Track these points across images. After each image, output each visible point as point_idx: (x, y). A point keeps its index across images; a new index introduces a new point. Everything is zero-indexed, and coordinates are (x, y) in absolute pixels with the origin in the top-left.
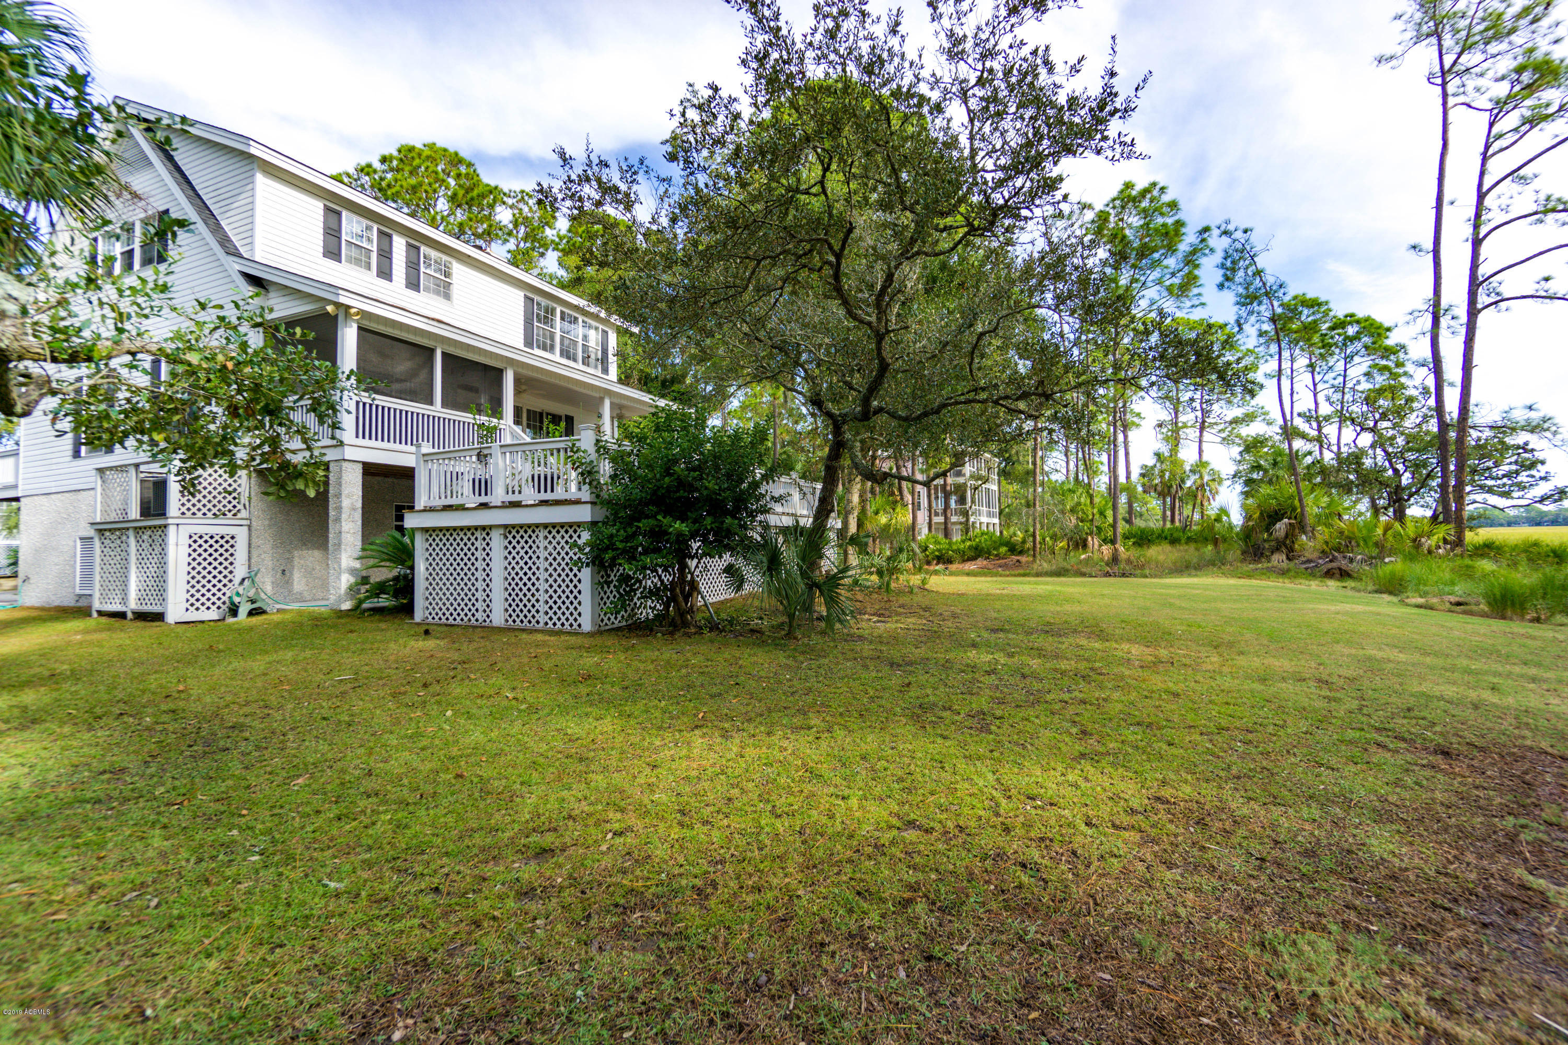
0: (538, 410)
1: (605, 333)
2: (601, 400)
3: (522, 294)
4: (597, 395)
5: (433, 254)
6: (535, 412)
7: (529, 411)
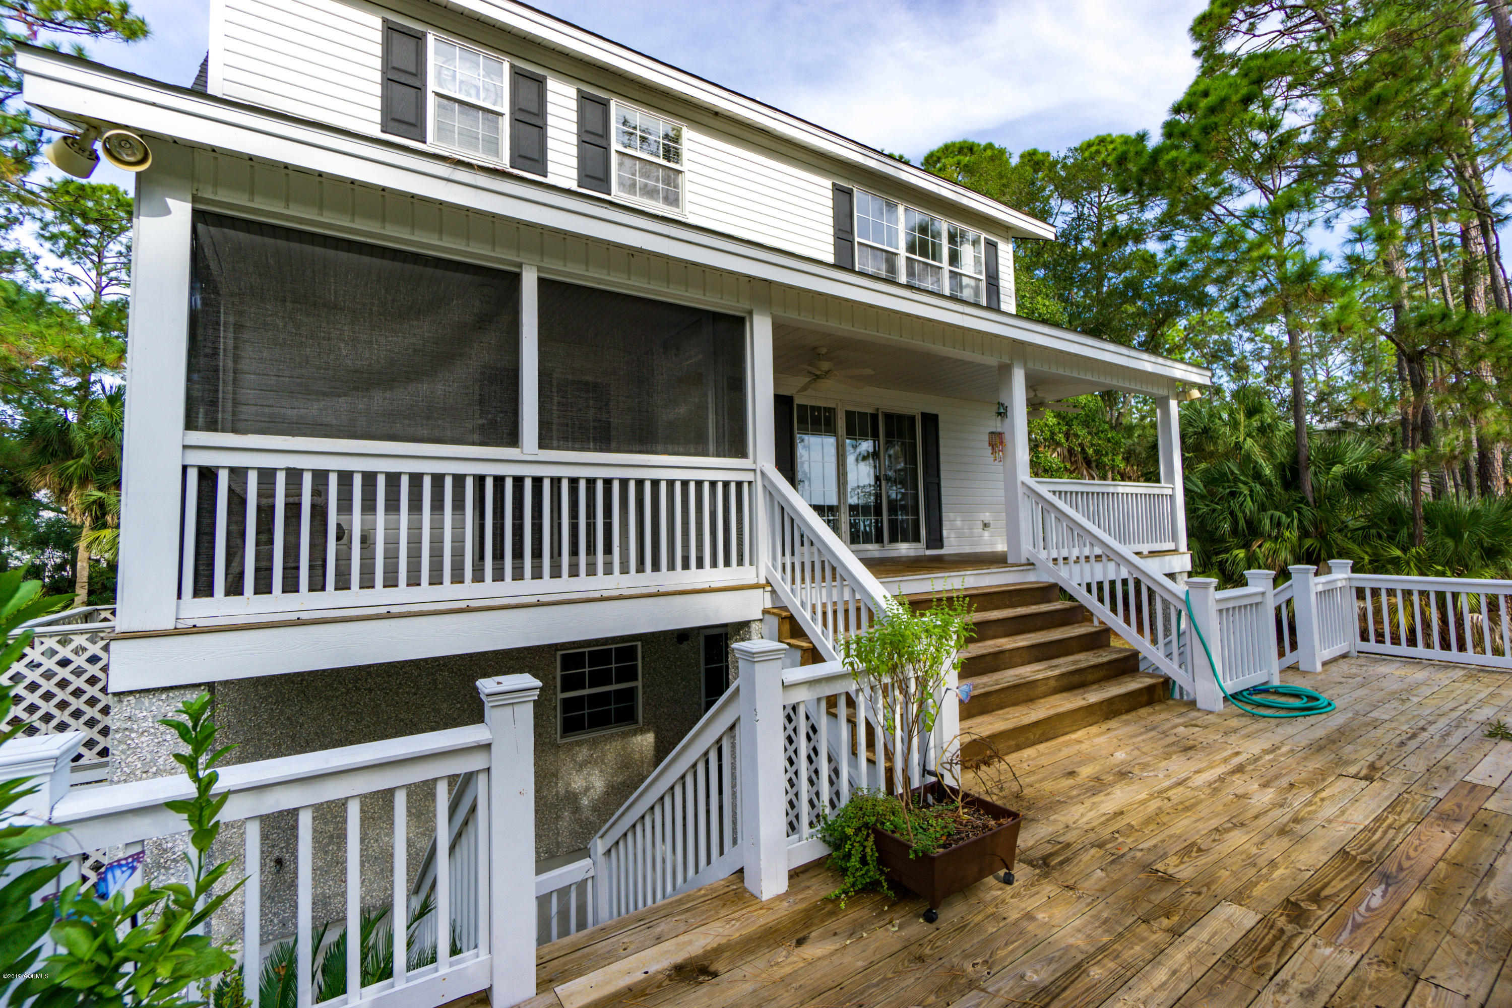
0: (870, 411)
1: (992, 246)
2: (1005, 371)
3: (826, 184)
4: (992, 361)
5: (639, 116)
6: (862, 415)
7: (849, 415)
